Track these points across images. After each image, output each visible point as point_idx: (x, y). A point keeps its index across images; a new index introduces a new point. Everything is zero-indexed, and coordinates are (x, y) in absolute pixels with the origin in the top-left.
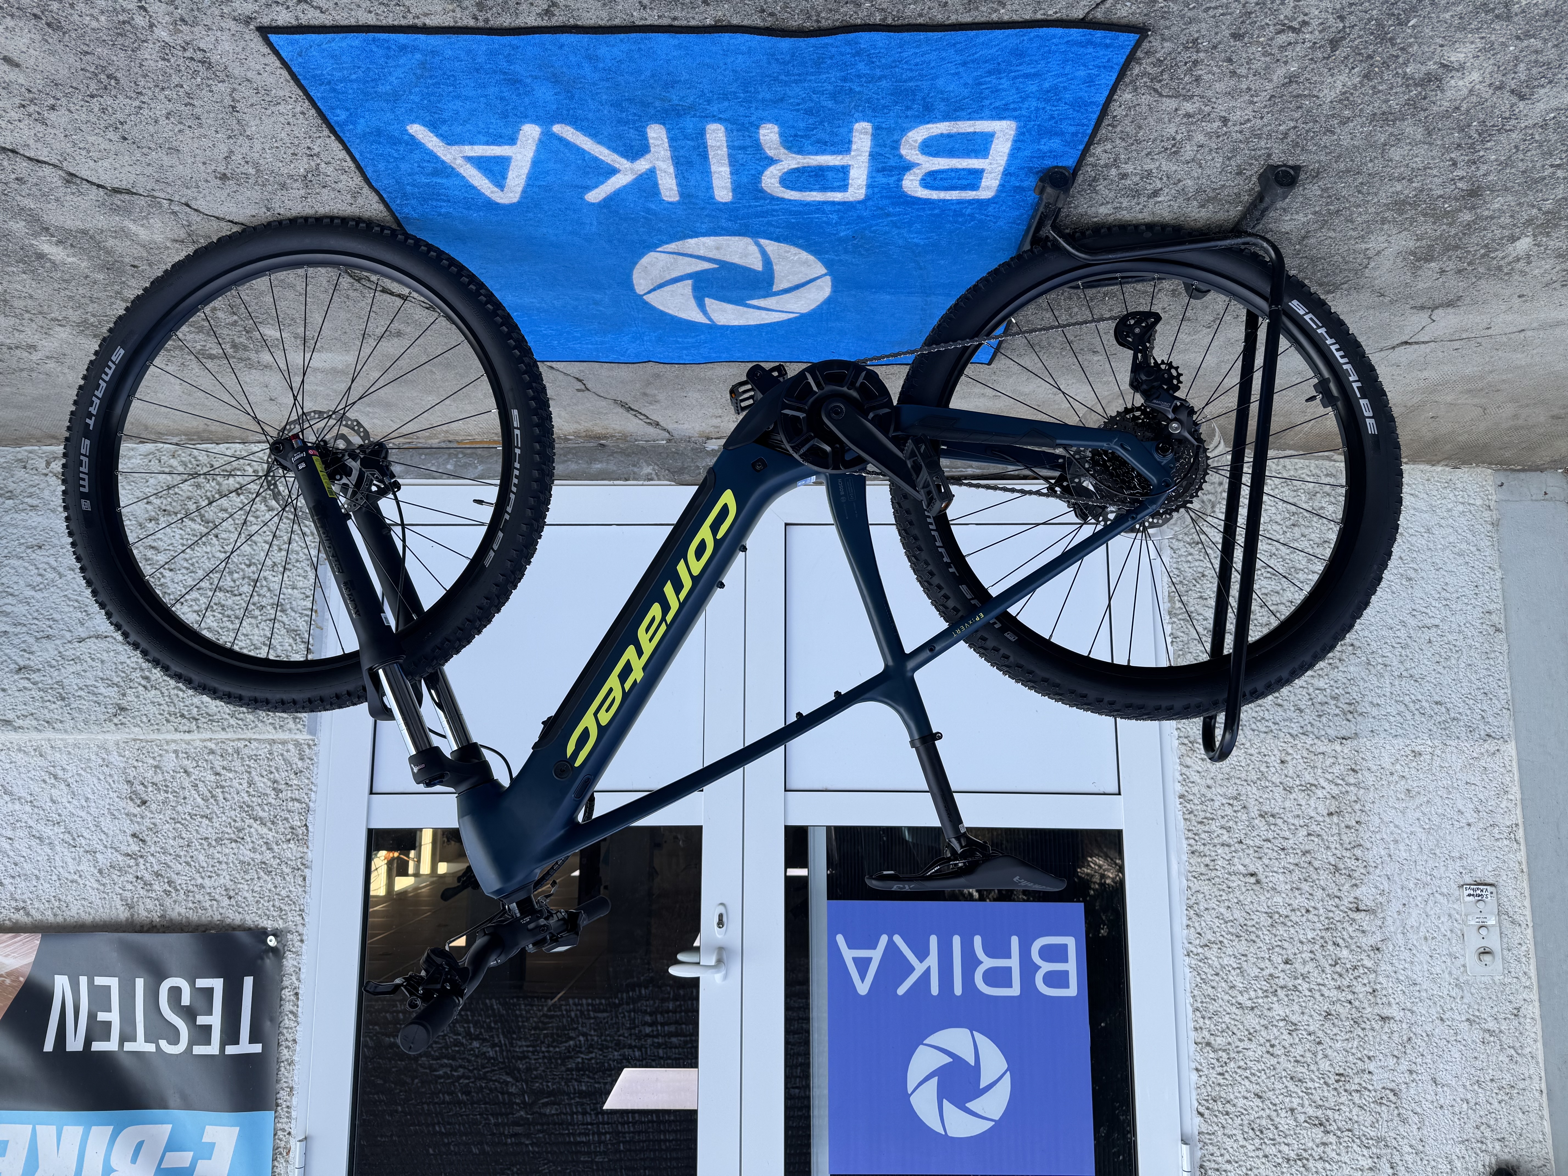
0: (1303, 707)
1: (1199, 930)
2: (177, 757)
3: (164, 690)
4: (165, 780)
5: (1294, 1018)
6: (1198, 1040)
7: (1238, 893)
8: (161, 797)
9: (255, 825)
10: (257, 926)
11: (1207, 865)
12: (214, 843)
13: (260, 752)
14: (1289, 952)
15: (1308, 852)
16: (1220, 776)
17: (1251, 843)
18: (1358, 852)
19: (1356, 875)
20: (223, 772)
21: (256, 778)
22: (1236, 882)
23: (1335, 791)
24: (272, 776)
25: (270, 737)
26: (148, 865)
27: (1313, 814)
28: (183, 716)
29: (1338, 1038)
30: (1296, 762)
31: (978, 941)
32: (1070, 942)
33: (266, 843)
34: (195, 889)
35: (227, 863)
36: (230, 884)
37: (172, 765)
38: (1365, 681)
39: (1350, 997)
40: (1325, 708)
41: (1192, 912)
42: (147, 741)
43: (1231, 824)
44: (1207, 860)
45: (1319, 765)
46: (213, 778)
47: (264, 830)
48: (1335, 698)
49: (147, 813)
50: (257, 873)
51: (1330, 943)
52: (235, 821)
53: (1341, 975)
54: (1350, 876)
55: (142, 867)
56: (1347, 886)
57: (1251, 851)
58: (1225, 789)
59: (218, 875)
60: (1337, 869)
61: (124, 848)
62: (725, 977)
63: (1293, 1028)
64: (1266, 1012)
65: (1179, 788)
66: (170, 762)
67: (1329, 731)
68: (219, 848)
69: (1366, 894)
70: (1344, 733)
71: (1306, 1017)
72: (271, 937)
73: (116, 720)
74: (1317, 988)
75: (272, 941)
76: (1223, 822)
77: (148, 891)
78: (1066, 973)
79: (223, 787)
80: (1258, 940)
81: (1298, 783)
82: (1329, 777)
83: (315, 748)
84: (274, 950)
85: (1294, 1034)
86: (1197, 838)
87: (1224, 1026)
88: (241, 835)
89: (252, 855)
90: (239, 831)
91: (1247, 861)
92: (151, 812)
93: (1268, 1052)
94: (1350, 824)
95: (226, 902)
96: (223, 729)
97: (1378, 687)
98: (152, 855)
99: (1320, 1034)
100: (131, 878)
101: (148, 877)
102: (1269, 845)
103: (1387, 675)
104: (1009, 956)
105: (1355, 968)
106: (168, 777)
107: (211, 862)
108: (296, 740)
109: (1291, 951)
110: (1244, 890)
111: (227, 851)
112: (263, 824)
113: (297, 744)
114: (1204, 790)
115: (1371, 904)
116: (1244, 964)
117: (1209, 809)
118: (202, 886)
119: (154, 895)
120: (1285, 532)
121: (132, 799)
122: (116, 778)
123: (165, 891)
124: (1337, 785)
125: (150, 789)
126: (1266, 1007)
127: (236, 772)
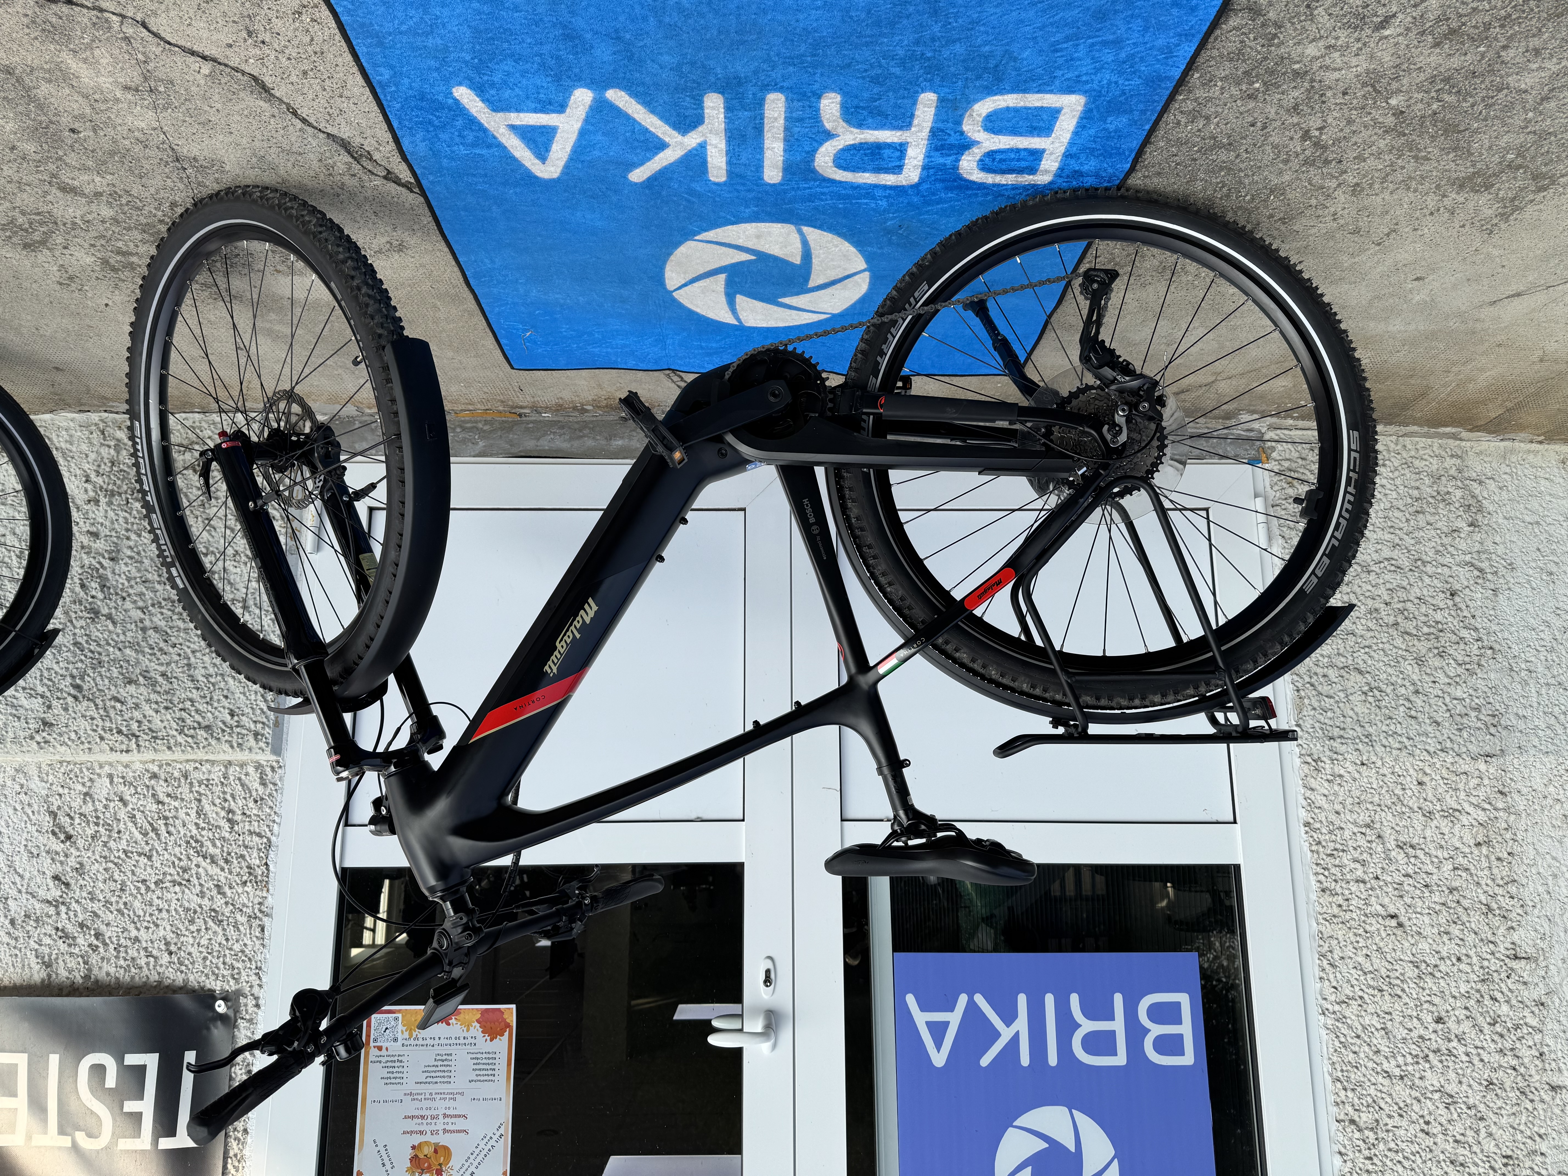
0: (1440, 720)
1: (1334, 984)
2: (111, 782)
3: (99, 701)
4: (96, 810)
5: (1451, 1088)
6: (1342, 1117)
7: (1377, 939)
8: (90, 832)
9: (203, 864)
10: (202, 988)
11: (1340, 906)
12: (153, 886)
13: (212, 776)
14: (1440, 1008)
15: (1456, 889)
16: (1349, 801)
17: (1389, 879)
18: (1513, 889)
19: (1513, 915)
20: (167, 800)
21: (207, 808)
22: (1374, 925)
23: (1482, 816)
24: (226, 805)
25: (227, 757)
26: (71, 914)
27: (1458, 844)
28: (120, 732)
29: (1503, 1112)
30: (1435, 784)
31: (1074, 999)
32: (1183, 999)
33: (217, 886)
34: (129, 943)
35: (168, 911)
36: (170, 936)
37: (105, 792)
38: (1508, 690)
39: (1514, 1062)
40: (1465, 721)
41: (1325, 962)
42: (75, 764)
43: (1365, 856)
44: (1340, 900)
45: (1461, 786)
46: (154, 806)
47: (214, 870)
48: (1478, 709)
49: (72, 850)
50: (205, 923)
51: (1487, 997)
52: (180, 859)
53: (1502, 1036)
54: (1504, 917)
55: (64, 916)
56: (1502, 930)
57: (1390, 889)
58: (1355, 816)
59: (157, 926)
60: (1490, 909)
61: (42, 893)
62: (774, 1046)
63: (1450, 1101)
64: (1417, 1081)
65: (1303, 815)
66: (102, 789)
67: (1470, 747)
68: (158, 893)
69: (1524, 937)
70: (1488, 749)
71: (1464, 1087)
72: (220, 1002)
73: (38, 738)
74: (1474, 1051)
75: (221, 1007)
76: (1356, 855)
77: (70, 945)
78: (1180, 1037)
79: (166, 818)
80: (1404, 996)
81: (1438, 808)
82: (1474, 800)
83: (280, 771)
84: (223, 1018)
85: (1452, 1108)
86: (1326, 873)
87: (1370, 1100)
88: (186, 876)
89: (199, 900)
90: (185, 870)
91: (1386, 901)
92: (78, 849)
93: (1422, 1131)
94: (1500, 855)
95: (165, 958)
96: (169, 748)
97: (1523, 696)
98: (77, 902)
99: (1482, 1107)
100: (49, 930)
101: (70, 928)
102: (1411, 881)
103: (1532, 682)
104: (1112, 1018)
105: (1517, 1027)
106: (100, 807)
107: (149, 910)
108: (257, 762)
109: (1443, 1007)
110: (1384, 935)
111: (169, 896)
112: (213, 861)
113: (258, 766)
114: (1333, 817)
115: (1531, 951)
116: (1389, 1024)
117: (1338, 838)
118: (137, 940)
119: (77, 951)
120: (1408, 520)
121: (54, 833)
122: (36, 807)
123: (90, 945)
124: (1484, 809)
125: (77, 821)
126: (1417, 1075)
127: (182, 800)
